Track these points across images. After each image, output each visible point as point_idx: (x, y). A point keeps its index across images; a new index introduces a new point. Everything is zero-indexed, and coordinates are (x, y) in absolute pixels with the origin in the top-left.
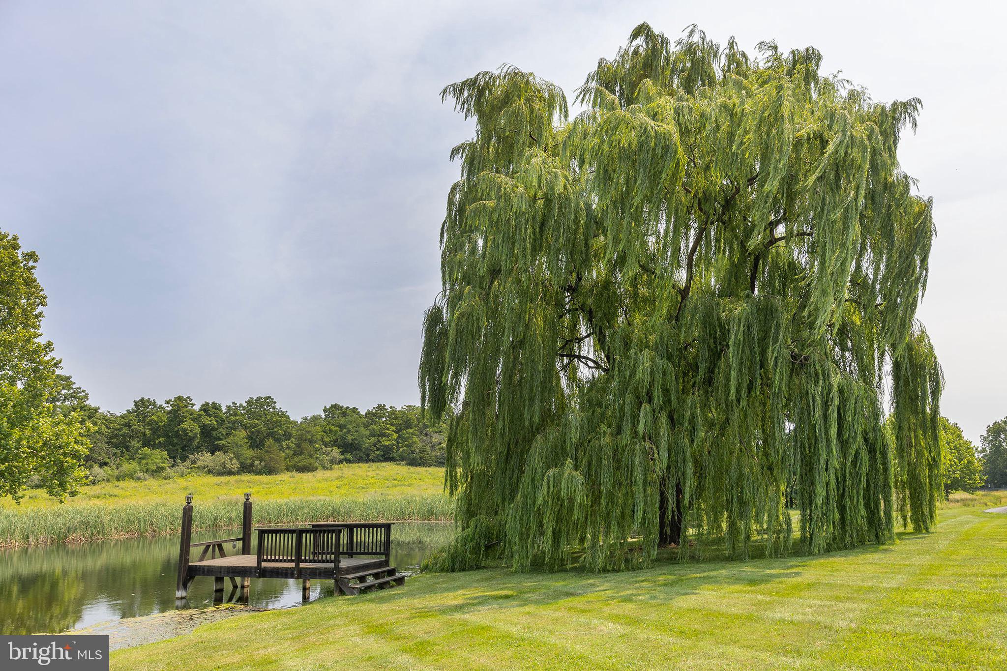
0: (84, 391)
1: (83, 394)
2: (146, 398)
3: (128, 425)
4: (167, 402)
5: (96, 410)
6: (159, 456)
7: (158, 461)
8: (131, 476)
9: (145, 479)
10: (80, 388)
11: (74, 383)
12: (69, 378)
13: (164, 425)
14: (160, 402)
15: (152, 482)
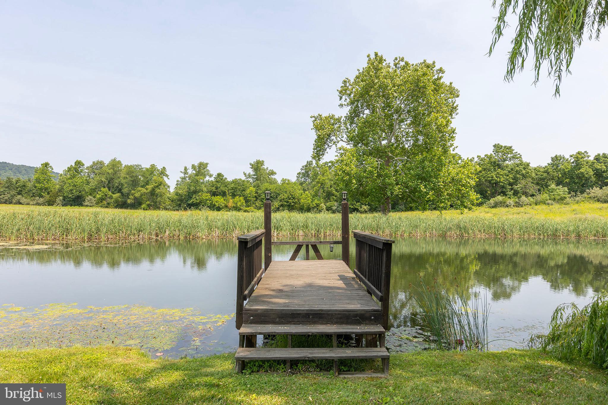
0: (519, 154)
1: (519, 156)
2: (558, 154)
3: (547, 172)
4: (571, 156)
5: (528, 165)
6: (562, 190)
7: (561, 193)
8: (544, 202)
9: (552, 204)
10: (517, 153)
11: (514, 150)
12: (511, 147)
13: (568, 171)
14: (567, 156)
15: (556, 206)
